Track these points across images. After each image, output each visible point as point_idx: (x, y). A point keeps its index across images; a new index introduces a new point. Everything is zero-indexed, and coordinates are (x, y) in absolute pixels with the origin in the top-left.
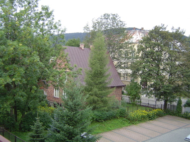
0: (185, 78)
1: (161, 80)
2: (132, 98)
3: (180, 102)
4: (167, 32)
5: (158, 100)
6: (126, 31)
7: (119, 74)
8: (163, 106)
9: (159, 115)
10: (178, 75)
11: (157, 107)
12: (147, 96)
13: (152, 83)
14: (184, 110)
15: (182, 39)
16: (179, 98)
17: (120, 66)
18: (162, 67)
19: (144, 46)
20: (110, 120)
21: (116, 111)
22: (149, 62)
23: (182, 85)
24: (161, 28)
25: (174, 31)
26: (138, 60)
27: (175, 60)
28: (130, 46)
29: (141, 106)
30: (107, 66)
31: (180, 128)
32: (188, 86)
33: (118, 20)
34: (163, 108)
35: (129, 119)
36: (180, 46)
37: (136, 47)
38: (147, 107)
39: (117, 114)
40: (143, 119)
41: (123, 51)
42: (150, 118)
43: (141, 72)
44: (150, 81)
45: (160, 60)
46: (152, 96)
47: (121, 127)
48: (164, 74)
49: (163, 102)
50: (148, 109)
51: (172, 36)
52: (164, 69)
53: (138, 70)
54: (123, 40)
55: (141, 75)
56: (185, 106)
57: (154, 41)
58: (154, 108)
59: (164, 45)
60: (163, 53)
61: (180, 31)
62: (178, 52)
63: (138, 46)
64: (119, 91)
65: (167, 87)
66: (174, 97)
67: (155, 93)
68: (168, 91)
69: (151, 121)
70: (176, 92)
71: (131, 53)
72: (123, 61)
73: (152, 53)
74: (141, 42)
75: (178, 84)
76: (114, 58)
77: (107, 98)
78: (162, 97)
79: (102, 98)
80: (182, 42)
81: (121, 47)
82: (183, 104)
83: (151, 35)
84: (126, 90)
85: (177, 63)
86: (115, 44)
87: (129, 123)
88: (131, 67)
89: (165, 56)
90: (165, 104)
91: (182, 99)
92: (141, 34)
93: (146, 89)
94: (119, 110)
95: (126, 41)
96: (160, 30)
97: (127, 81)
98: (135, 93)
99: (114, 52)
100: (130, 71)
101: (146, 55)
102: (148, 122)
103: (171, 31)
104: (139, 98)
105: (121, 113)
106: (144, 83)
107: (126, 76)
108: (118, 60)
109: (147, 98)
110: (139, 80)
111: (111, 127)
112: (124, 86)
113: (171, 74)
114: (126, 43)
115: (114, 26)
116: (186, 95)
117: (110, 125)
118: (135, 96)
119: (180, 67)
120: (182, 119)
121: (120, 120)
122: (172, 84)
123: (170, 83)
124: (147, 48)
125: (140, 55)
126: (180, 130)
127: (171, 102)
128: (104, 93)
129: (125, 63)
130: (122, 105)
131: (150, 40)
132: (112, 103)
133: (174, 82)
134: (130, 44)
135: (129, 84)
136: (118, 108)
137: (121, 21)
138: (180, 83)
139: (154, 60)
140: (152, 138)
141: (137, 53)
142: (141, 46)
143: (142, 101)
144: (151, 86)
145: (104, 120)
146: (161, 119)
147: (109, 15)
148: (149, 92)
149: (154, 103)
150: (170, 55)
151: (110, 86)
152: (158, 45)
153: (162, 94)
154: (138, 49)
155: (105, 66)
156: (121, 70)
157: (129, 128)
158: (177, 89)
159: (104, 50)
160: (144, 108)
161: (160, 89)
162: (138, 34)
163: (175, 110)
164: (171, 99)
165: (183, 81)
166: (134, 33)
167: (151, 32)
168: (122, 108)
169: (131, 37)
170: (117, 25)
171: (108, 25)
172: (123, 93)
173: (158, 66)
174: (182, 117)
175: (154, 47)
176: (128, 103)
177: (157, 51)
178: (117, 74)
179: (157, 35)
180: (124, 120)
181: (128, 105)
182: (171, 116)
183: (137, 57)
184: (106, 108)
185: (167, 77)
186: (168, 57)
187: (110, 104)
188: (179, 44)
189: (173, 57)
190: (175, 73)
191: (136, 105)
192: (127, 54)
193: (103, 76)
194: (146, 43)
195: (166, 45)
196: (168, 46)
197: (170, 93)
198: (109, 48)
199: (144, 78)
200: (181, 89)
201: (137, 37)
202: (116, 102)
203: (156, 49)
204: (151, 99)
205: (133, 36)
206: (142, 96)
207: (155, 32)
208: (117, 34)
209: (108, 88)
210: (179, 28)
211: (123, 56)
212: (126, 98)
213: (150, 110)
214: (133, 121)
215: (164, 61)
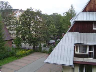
0: (42, 34)
1: (31, 35)
2: (17, 45)
3: (41, 45)
4: (33, 11)
5: (30, 45)
6: (12, 11)
7: (10, 33)
8: (33, 48)
9: (31, 53)
10: (39, 32)
11: (30, 49)
12: (24, 44)
13: (27, 37)
14: (43, 49)
15: (40, 15)
16: (40, 43)
17: (10, 29)
18: (31, 29)
19: (22, 19)
20: (6, 58)
21: (9, 53)
22: (25, 27)
23: (41, 37)
24: (30, 9)
25: (37, 11)
26: (19, 26)
27: (37, 25)
28: (15, 18)
29: (22, 49)
31: (42, 57)
32: (44, 38)
33: (8, 5)
34: (33, 49)
35: (16, 56)
36: (40, 18)
37: (18, 19)
38: (25, 49)
39: (10, 54)
40: (23, 55)
41: (12, 21)
42: (27, 54)
43: (21, 32)
44: (26, 36)
45: (30, 26)
46: (27, 43)
47: (13, 61)
48: (33, 32)
49: (33, 46)
50: (26, 50)
51: (35, 14)
52: (32, 30)
53: (20, 31)
54: (11, 16)
55: (21, 33)
56: (43, 47)
57: (27, 16)
58: (28, 49)
59: (32, 18)
60: (32, 22)
61: (39, 11)
62: (39, 21)
63: (19, 19)
64: (10, 42)
65: (34, 38)
66: (38, 43)
67: (29, 42)
68: (35, 41)
69: (28, 56)
70: (39, 41)
71: (15, 22)
72: (12, 26)
73: (26, 22)
74: (21, 17)
75: (40, 37)
76: (7, 25)
77: (4, 47)
78: (32, 43)
79: (1, 46)
80: (40, 17)
81: (10, 19)
82: (42, 46)
83: (26, 13)
84: (14, 41)
85: (38, 27)
86: (7, 18)
87: (17, 58)
88: (16, 30)
89: (33, 23)
90: (34, 47)
91: (41, 44)
92: (20, 13)
93: (24, 40)
94: (11, 52)
95: (13, 16)
96: (30, 11)
97: (14, 37)
98: (19, 43)
99: (7, 22)
100: (15, 32)
101: (23, 23)
102: (26, 56)
103: (35, 11)
104: (21, 45)
105: (12, 53)
106: (23, 37)
107: (13, 34)
108: (9, 26)
109: (25, 45)
110: (20, 36)
111: (7, 61)
112: (12, 40)
113: (36, 32)
114: (13, 17)
115: (6, 8)
116: (43, 42)
117: (6, 60)
119: (40, 29)
120: (42, 53)
121: (12, 57)
122: (37, 37)
123: (35, 37)
124: (23, 19)
125: (20, 23)
126: (42, 58)
127: (36, 46)
128: (2, 44)
129: (12, 28)
130: (12, 49)
131: (25, 15)
132: (7, 49)
133: (37, 36)
134: (15, 17)
135: (15, 38)
136: (10, 51)
137: (10, 6)
138: (40, 36)
139: (27, 25)
140: (29, 64)
141: (18, 22)
142: (21, 19)
143: (23, 46)
144: (27, 38)
145: (3, 58)
146: (32, 54)
147: (3, 2)
148: (25, 41)
149: (28, 47)
150: (35, 23)
151: (5, 40)
152: (29, 18)
153: (32, 42)
154: (19, 20)
155: (2, 29)
156: (11, 31)
157: (17, 60)
158: (39, 39)
159: (1, 21)
160: (24, 50)
161: (31, 40)
162: (19, 12)
163: (39, 49)
164: (37, 44)
165: (41, 35)
166: (17, 12)
167: (25, 11)
168: (12, 51)
169: (15, 14)
170: (8, 7)
171: (3, 7)
172: (12, 43)
173: (29, 28)
174: (42, 52)
175: (27, 19)
176: (15, 48)
177: (29, 21)
178: (9, 33)
179: (28, 13)
180: (14, 57)
181: (16, 49)
182: (37, 52)
183: (19, 24)
184: (4, 52)
185: (34, 33)
186: (34, 24)
187: (6, 49)
188: (39, 17)
190: (38, 31)
191: (20, 49)
193: (1, 35)
194: (23, 17)
195: (33, 18)
196: (34, 18)
197: (36, 42)
198: (4, 20)
199: (23, 35)
200: (41, 39)
201: (18, 14)
202: (9, 48)
203: (28, 20)
204: (27, 45)
205: (16, 14)
206: (23, 44)
207: (28, 11)
208: (8, 12)
209: (4, 41)
210: (39, 10)
211: (12, 24)
212: (14, 46)
213: (27, 51)
214: (18, 57)
215: (32, 26)
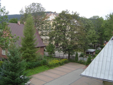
0: (80, 41)
1: (66, 42)
2: (50, 53)
3: (77, 55)
4: (69, 14)
5: (65, 54)
6: (45, 14)
7: (42, 39)
8: (68, 57)
9: (66, 62)
10: (76, 39)
11: (64, 58)
12: (58, 52)
13: (61, 44)
14: (79, 59)
15: (78, 19)
16: (77, 52)
17: (42, 35)
18: (66, 35)
19: (56, 23)
20: (37, 67)
21: (41, 61)
22: (59, 32)
23: (78, 44)
24: (66, 12)
25: (73, 14)
26: (53, 31)
27: (74, 30)
28: (48, 22)
29: (55, 57)
30: (34, 35)
31: (78, 69)
32: (82, 45)
33: (41, 7)
34: (68, 58)
35: (48, 66)
36: (77, 22)
37: (51, 23)
38: (59, 58)
39: (41, 63)
40: (56, 65)
41: (44, 25)
42: (61, 64)
43: (54, 38)
44: (60, 43)
45: (65, 31)
46: (62, 51)
47: (44, 71)
48: (68, 39)
49: (67, 55)
50: (59, 59)
51: (72, 17)
52: (68, 36)
53: (53, 37)
54: (44, 19)
55: (54, 40)
56: (80, 57)
57: (62, 20)
58: (63, 59)
59: (68, 22)
60: (67, 26)
61: (76, 14)
62: (76, 26)
63: (53, 23)
64: (42, 49)
65: (70, 46)
66: (74, 52)
67: (63, 50)
68: (70, 49)
69: (61, 66)
70: (75, 49)
71: (48, 27)
72: (44, 32)
73: (61, 27)
74: (55, 20)
75: (76, 44)
76: (39, 30)
77: (35, 54)
78: (67, 52)
79: (32, 54)
80: (78, 20)
81: (43, 23)
82: (79, 55)
83: (60, 16)
84: (47, 49)
85: (75, 32)
86: (39, 21)
87: (49, 68)
88: (49, 35)
89: (68, 28)
90: (69, 56)
91: (78, 53)
92: (54, 16)
93: (58, 48)
94: (43, 61)
95: (46, 20)
96: (66, 13)
98: (52, 50)
99: (39, 26)
100: (48, 38)
101: (58, 28)
102: (60, 67)
103: (71, 14)
104: (54, 53)
105: (43, 62)
106: (57, 44)
107: (46, 41)
108: (41, 31)
109: (59, 53)
110: (54, 42)
111: (38, 71)
112: (45, 46)
113: (72, 39)
114: (46, 21)
115: (38, 11)
116: (80, 50)
117: (37, 70)
118: (52, 52)
119: (77, 34)
121: (43, 67)
122: (73, 44)
123: (71, 44)
124: (58, 24)
125: (54, 28)
126: (78, 70)
127: (72, 54)
128: (33, 51)
129: (45, 33)
130: (44, 57)
131: (60, 19)
132: (38, 57)
133: (73, 43)
134: (48, 21)
135: (48, 45)
136: (42, 59)
137: (42, 8)
138: (77, 44)
139: (62, 31)
140: (62, 76)
141: (52, 27)
142: (55, 22)
143: (56, 55)
144: (61, 46)
145: (34, 67)
146: (67, 65)
147: (35, 4)
148: (59, 49)
149: (63, 56)
150: (71, 28)
151: (37, 46)
152: (64, 22)
153: (67, 50)
154: (53, 24)
155: (33, 35)
156: (43, 37)
157: (49, 71)
158: (75, 47)
159: (33, 25)
160: (57, 59)
161: (66, 48)
162: (52, 15)
163: (74, 59)
164: (72, 53)
165: (78, 42)
166: (50, 15)
167: (60, 14)
168: (44, 59)
169: (49, 17)
170: (40, 10)
171: (35, 10)
172: (44, 50)
173: (64, 34)
174: (79, 63)
175: (62, 23)
176: (48, 56)
177: (64, 26)
178: (41, 39)
179: (64, 16)
180: (46, 67)
181: (48, 58)
182: (72, 63)
183: (52, 29)
184: (35, 60)
185: (70, 40)
186: (70, 29)
187: (37, 57)
188: (76, 21)
189: (73, 28)
190: (74, 38)
191: (52, 57)
192: (46, 27)
193: (32, 41)
194: (57, 21)
195: (69, 22)
196: (70, 23)
197: (72, 50)
198: (36, 24)
199: (56, 41)
200: (77, 47)
201: (52, 17)
202: (41, 56)
203: (63, 24)
204: (61, 53)
205: (50, 17)
206: (56, 52)
207: (63, 14)
208: (40, 15)
209: (36, 48)
210: (76, 12)
211: (44, 28)
212: (47, 54)
213: (60, 60)
214: (51, 67)
215: (68, 31)
